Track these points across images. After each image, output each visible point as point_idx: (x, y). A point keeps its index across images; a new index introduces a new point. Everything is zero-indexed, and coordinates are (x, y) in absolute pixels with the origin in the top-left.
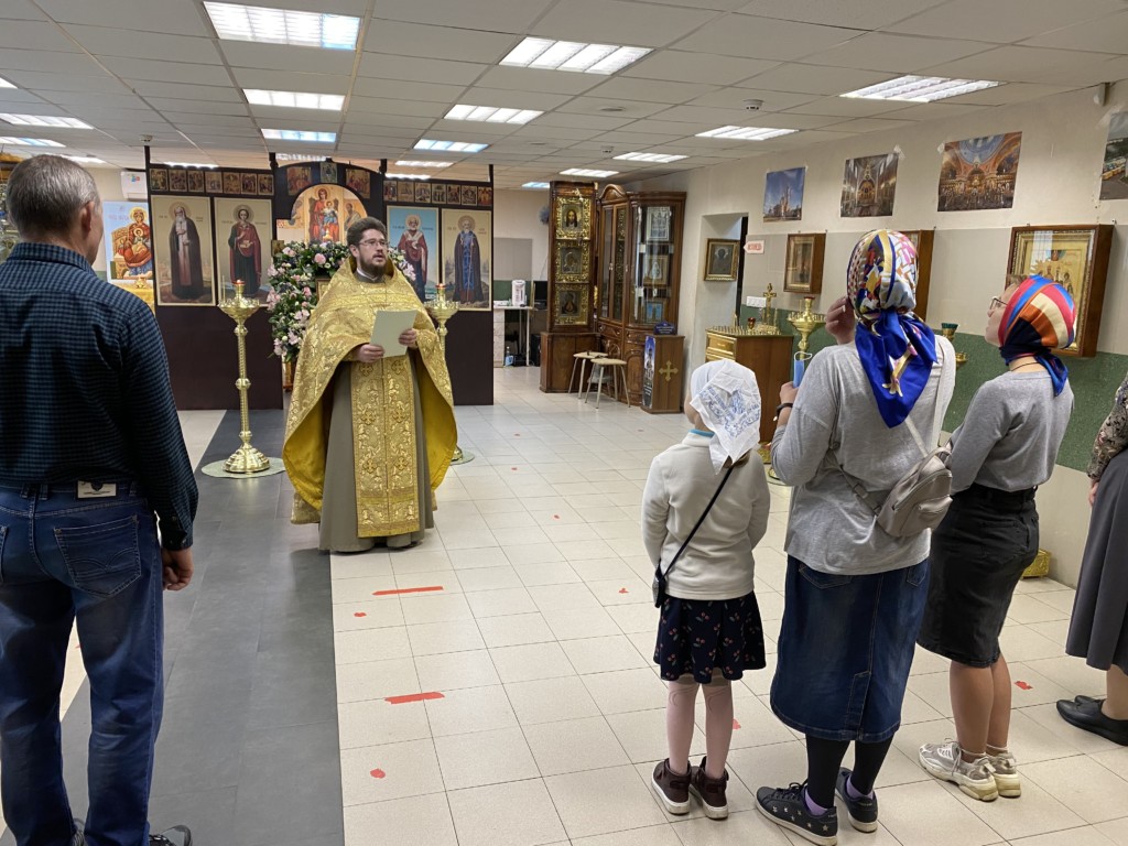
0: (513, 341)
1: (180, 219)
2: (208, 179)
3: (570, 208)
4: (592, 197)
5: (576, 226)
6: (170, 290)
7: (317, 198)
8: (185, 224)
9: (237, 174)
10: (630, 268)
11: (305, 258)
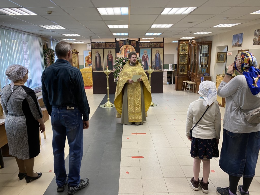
0: (169, 78)
1: (97, 54)
2: (103, 45)
3: (183, 46)
4: (189, 43)
5: (184, 51)
6: (95, 69)
7: (126, 48)
8: (98, 55)
9: (108, 43)
10: (197, 60)
11: (121, 61)
